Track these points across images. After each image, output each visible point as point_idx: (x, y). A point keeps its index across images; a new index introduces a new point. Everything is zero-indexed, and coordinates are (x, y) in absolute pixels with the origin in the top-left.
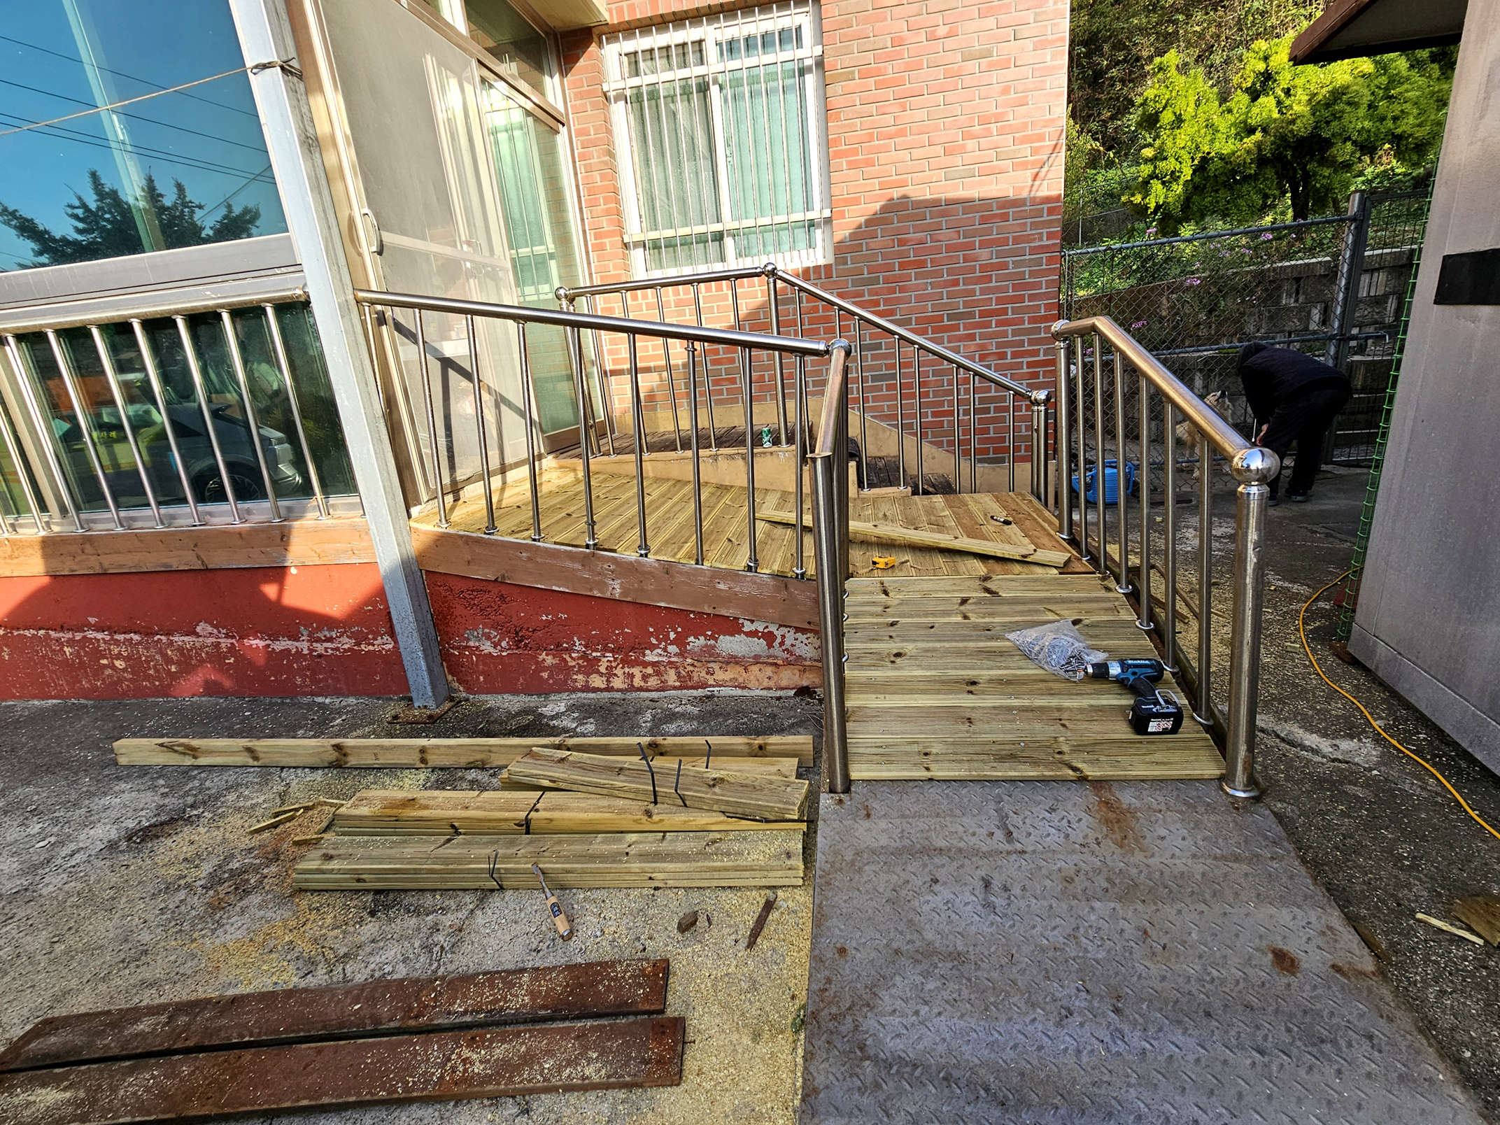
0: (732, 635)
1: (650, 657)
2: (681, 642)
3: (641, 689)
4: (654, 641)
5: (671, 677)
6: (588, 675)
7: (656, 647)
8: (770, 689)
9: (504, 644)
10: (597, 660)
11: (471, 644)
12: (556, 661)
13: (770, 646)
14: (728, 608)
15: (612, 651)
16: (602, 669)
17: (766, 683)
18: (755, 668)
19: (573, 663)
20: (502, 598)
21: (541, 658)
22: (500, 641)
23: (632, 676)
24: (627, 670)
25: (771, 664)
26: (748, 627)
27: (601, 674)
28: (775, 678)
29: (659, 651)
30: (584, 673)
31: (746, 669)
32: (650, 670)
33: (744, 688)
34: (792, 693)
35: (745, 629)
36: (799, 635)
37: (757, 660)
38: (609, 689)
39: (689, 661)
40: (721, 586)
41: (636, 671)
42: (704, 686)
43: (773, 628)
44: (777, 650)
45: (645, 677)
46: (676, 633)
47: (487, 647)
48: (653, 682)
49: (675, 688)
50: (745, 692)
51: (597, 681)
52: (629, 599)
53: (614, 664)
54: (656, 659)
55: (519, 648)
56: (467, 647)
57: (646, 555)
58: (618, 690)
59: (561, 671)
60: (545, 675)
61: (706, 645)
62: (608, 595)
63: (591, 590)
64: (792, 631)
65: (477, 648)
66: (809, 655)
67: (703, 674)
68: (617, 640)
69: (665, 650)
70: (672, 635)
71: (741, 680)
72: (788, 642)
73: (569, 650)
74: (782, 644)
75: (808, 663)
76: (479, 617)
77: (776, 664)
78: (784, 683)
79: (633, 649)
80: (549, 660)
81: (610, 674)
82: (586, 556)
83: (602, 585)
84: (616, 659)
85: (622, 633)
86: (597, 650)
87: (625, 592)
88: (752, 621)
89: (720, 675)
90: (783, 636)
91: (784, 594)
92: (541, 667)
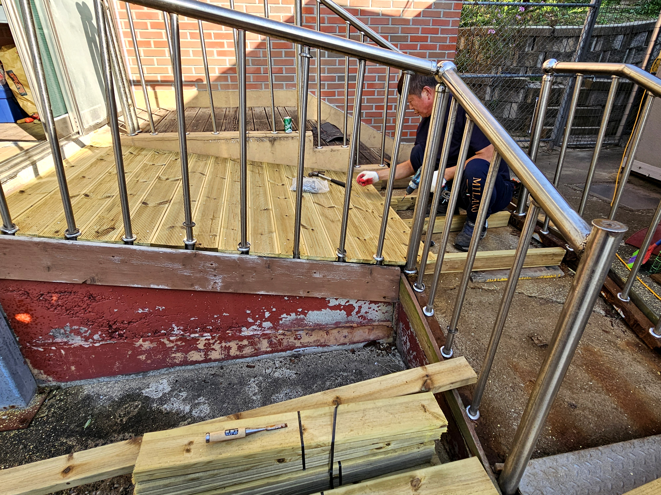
0: (319, 309)
1: (246, 332)
2: (275, 319)
3: (237, 357)
4: (250, 320)
5: (264, 345)
6: (187, 352)
7: (253, 324)
8: (344, 344)
9: (96, 337)
10: (196, 340)
11: (58, 340)
12: (154, 345)
13: (349, 314)
14: (321, 291)
15: (210, 331)
16: (201, 346)
17: (342, 341)
18: (335, 332)
19: (172, 345)
20: (91, 297)
21: (138, 344)
22: (91, 336)
23: (229, 348)
24: (224, 344)
25: (348, 327)
26: (333, 303)
27: (199, 350)
28: (350, 336)
29: (255, 327)
30: (182, 351)
31: (327, 333)
32: (245, 342)
33: (324, 346)
34: (361, 345)
35: (331, 304)
36: (373, 305)
37: (337, 325)
38: (207, 360)
39: (281, 331)
40: (317, 275)
41: (233, 345)
42: (292, 348)
43: (352, 302)
44: (354, 317)
45: (240, 348)
46: (271, 312)
47: (77, 341)
48: (248, 350)
49: (267, 353)
50: (325, 349)
51: (195, 356)
52: (230, 291)
53: (211, 342)
54: (252, 333)
55: (112, 338)
56: (53, 344)
57: (247, 253)
58: (215, 360)
59: (160, 352)
60: (143, 357)
61: (297, 319)
62: (209, 288)
63: (192, 285)
64: (367, 303)
65: (66, 343)
66: (377, 318)
67: (292, 340)
68: (215, 323)
69: (260, 326)
70: (267, 314)
71: (322, 341)
72: (363, 311)
73: (168, 335)
74: (358, 312)
75: (376, 323)
76: (65, 316)
77: (352, 327)
78: (356, 340)
79: (230, 328)
80: (147, 345)
81: (208, 348)
82: (187, 256)
83: (204, 281)
84: (213, 338)
85: (221, 317)
86: (196, 332)
87: (226, 285)
88: (336, 299)
89: (306, 339)
90: (360, 307)
91: (369, 278)
92: (138, 351)
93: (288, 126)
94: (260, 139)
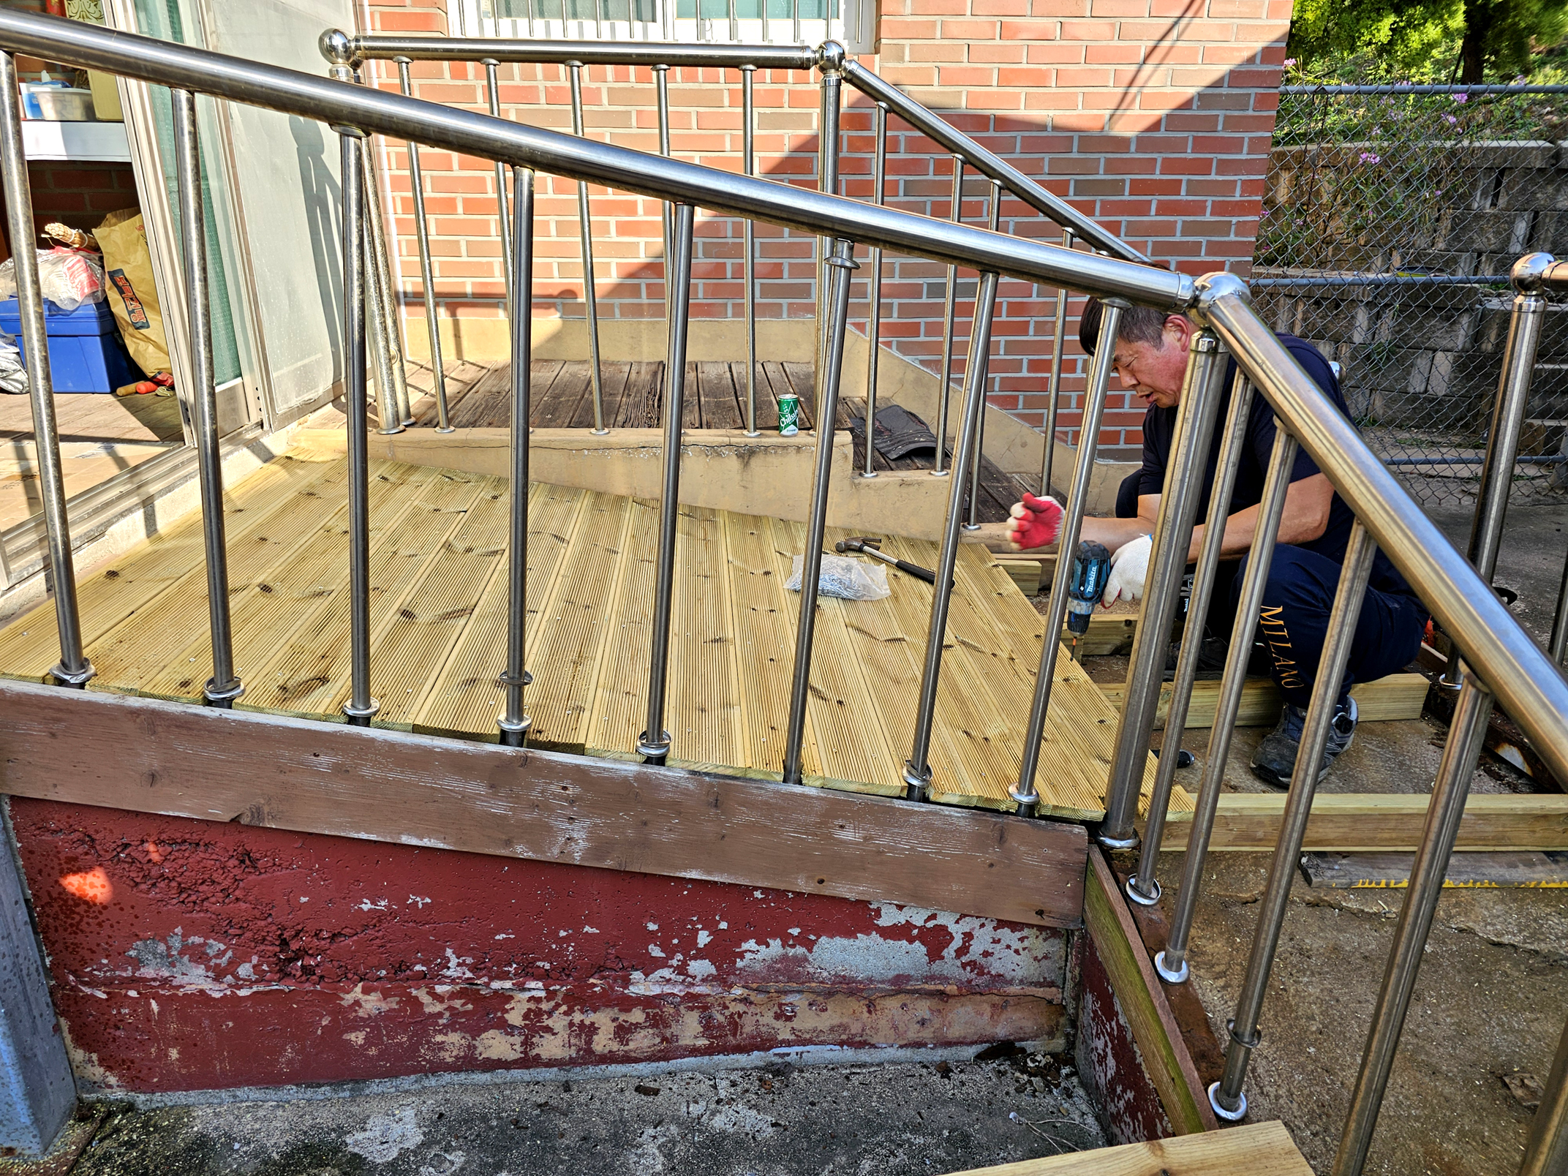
0: (850, 934)
1: (642, 985)
2: (723, 952)
3: (610, 1058)
4: (656, 952)
5: (689, 1029)
6: (476, 1032)
7: (661, 964)
8: (919, 1045)
9: (245, 970)
10: (503, 998)
11: (148, 972)
12: (393, 1003)
13: (935, 954)
14: (855, 881)
15: (544, 976)
16: (515, 1018)
17: (913, 1033)
18: (893, 1004)
19: (438, 1008)
20: (246, 859)
21: (349, 999)
22: (233, 964)
23: (592, 1030)
24: (577, 1017)
25: (931, 994)
26: (890, 917)
27: (507, 1028)
28: (937, 1022)
29: (666, 973)
30: (463, 1029)
31: (871, 1007)
32: (637, 1016)
33: (861, 1045)
34: (970, 1052)
35: (884, 921)
36: (1005, 933)
37: (900, 985)
38: (528, 1061)
39: (738, 991)
40: (848, 835)
41: (603, 1020)
42: (765, 1043)
43: (946, 919)
44: (950, 964)
45: (623, 1032)
46: (715, 932)
47: (195, 979)
48: (643, 1041)
49: (695, 1051)
50: (864, 1055)
51: (496, 1045)
52: (608, 864)
53: (545, 1006)
54: (656, 990)
55: (284, 975)
56: (133, 982)
57: (661, 761)
58: (550, 1063)
59: (404, 1027)
60: (357, 1038)
61: (784, 958)
62: (553, 854)
63: (508, 843)
64: (989, 927)
65: (165, 982)
66: (1019, 973)
67: (768, 1018)
68: (559, 954)
69: (681, 970)
70: (703, 938)
71: (856, 1027)
72: (976, 948)
73: (427, 979)
74: (962, 951)
75: (1015, 989)
76: (174, 906)
77: (941, 994)
78: (954, 1032)
79: (599, 969)
80: (372, 1004)
81: (535, 1024)
82: (503, 765)
83: (541, 832)
84: (551, 995)
85: (577, 936)
86: (504, 976)
87: (600, 846)
88: (900, 908)
89: (808, 1020)
90: (968, 936)
91: (994, 853)
92: (346, 1019)
93: (789, 418)
94: (714, 451)
